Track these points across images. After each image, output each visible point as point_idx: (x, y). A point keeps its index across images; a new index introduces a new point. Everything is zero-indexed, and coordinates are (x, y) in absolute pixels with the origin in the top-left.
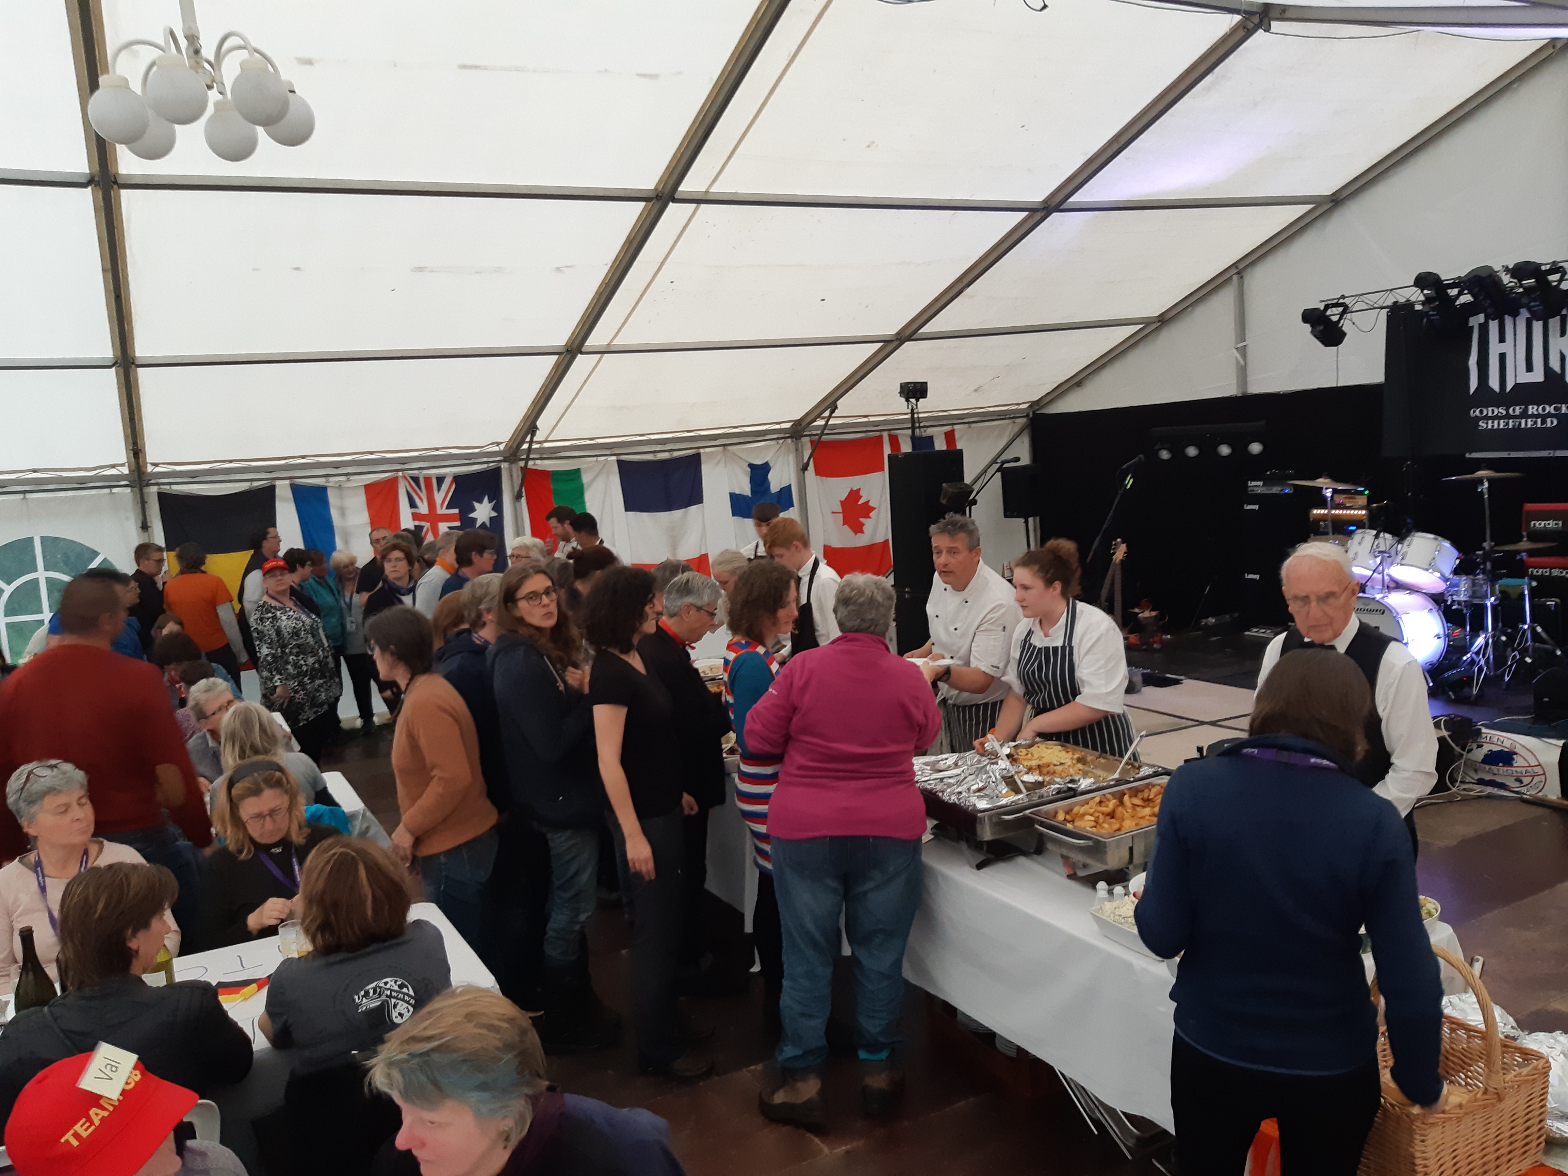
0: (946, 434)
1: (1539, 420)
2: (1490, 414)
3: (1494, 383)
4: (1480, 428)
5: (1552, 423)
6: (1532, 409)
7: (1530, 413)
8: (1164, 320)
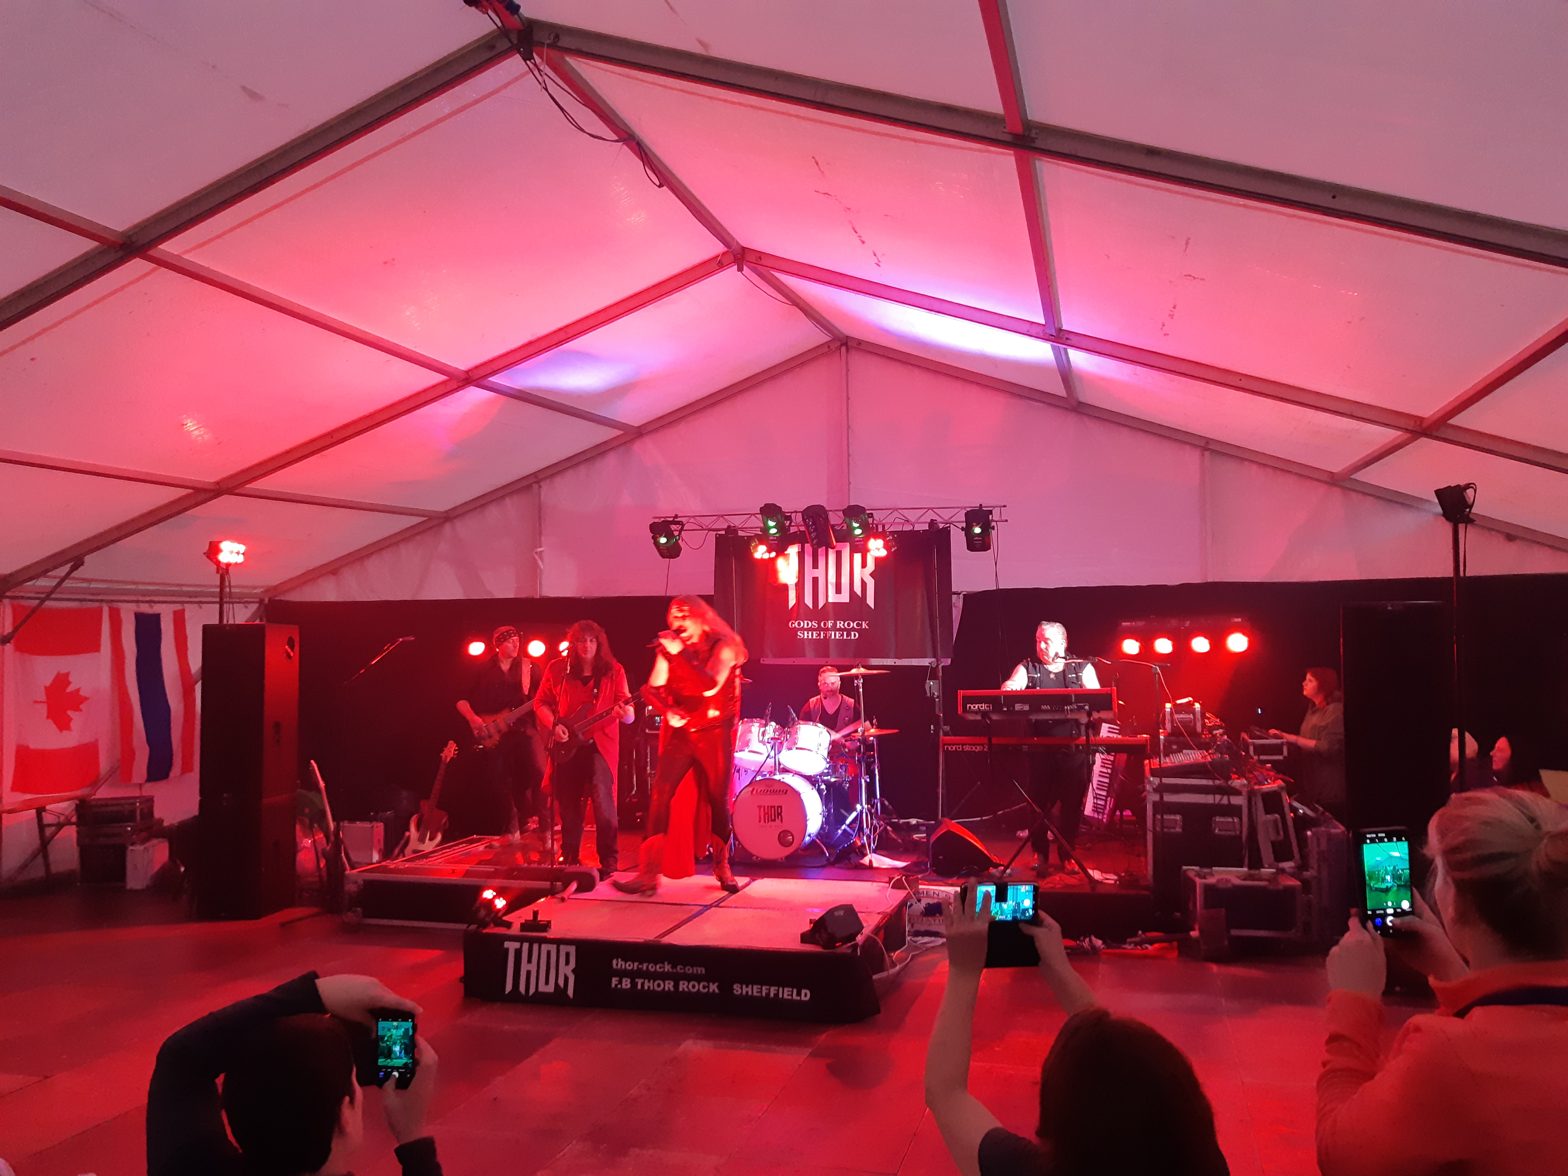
0: (175, 613)
1: (845, 633)
2: (806, 626)
3: (808, 601)
4: (798, 637)
5: (855, 635)
6: (840, 624)
7: (838, 627)
8: (449, 517)
